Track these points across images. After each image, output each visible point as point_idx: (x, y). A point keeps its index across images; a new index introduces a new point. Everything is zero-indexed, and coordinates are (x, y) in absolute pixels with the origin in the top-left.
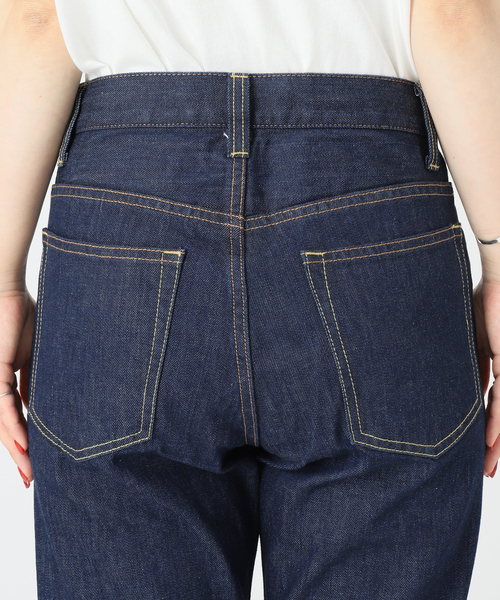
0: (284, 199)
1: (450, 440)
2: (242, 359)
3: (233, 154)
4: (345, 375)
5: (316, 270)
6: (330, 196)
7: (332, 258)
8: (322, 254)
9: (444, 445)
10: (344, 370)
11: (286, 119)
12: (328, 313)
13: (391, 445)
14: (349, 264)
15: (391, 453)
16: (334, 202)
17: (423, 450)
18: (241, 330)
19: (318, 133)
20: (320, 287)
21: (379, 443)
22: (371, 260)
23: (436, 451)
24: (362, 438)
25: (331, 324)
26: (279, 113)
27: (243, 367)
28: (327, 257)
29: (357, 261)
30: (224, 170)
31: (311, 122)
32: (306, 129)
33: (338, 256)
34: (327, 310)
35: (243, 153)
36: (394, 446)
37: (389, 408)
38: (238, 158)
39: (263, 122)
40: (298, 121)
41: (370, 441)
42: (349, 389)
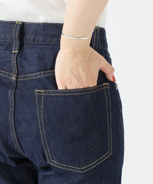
0: (29, 70)
1: (89, 167)
2: (12, 127)
3: (13, 52)
4: (44, 138)
5: (40, 97)
6: (46, 70)
7: (46, 93)
8: (43, 91)
9: (86, 169)
10: (43, 136)
11: (34, 40)
12: (40, 114)
13: (62, 166)
14: (52, 96)
15: (62, 169)
16: (47, 73)
17: (76, 170)
18: (11, 117)
19: (45, 46)
20: (40, 104)
21: (57, 165)
22: (61, 96)
23: (82, 170)
24: (52, 162)
25: (40, 119)
26: (31, 38)
27: (13, 130)
28: (44, 92)
29: (55, 96)
30: (10, 58)
31: (42, 42)
32: (41, 44)
33: (49, 93)
34: (40, 113)
35: (16, 52)
36: (63, 167)
37: (61, 153)
38: (15, 53)
39: (26, 41)
40: (38, 41)
41: (54, 163)
42: (45, 143)
